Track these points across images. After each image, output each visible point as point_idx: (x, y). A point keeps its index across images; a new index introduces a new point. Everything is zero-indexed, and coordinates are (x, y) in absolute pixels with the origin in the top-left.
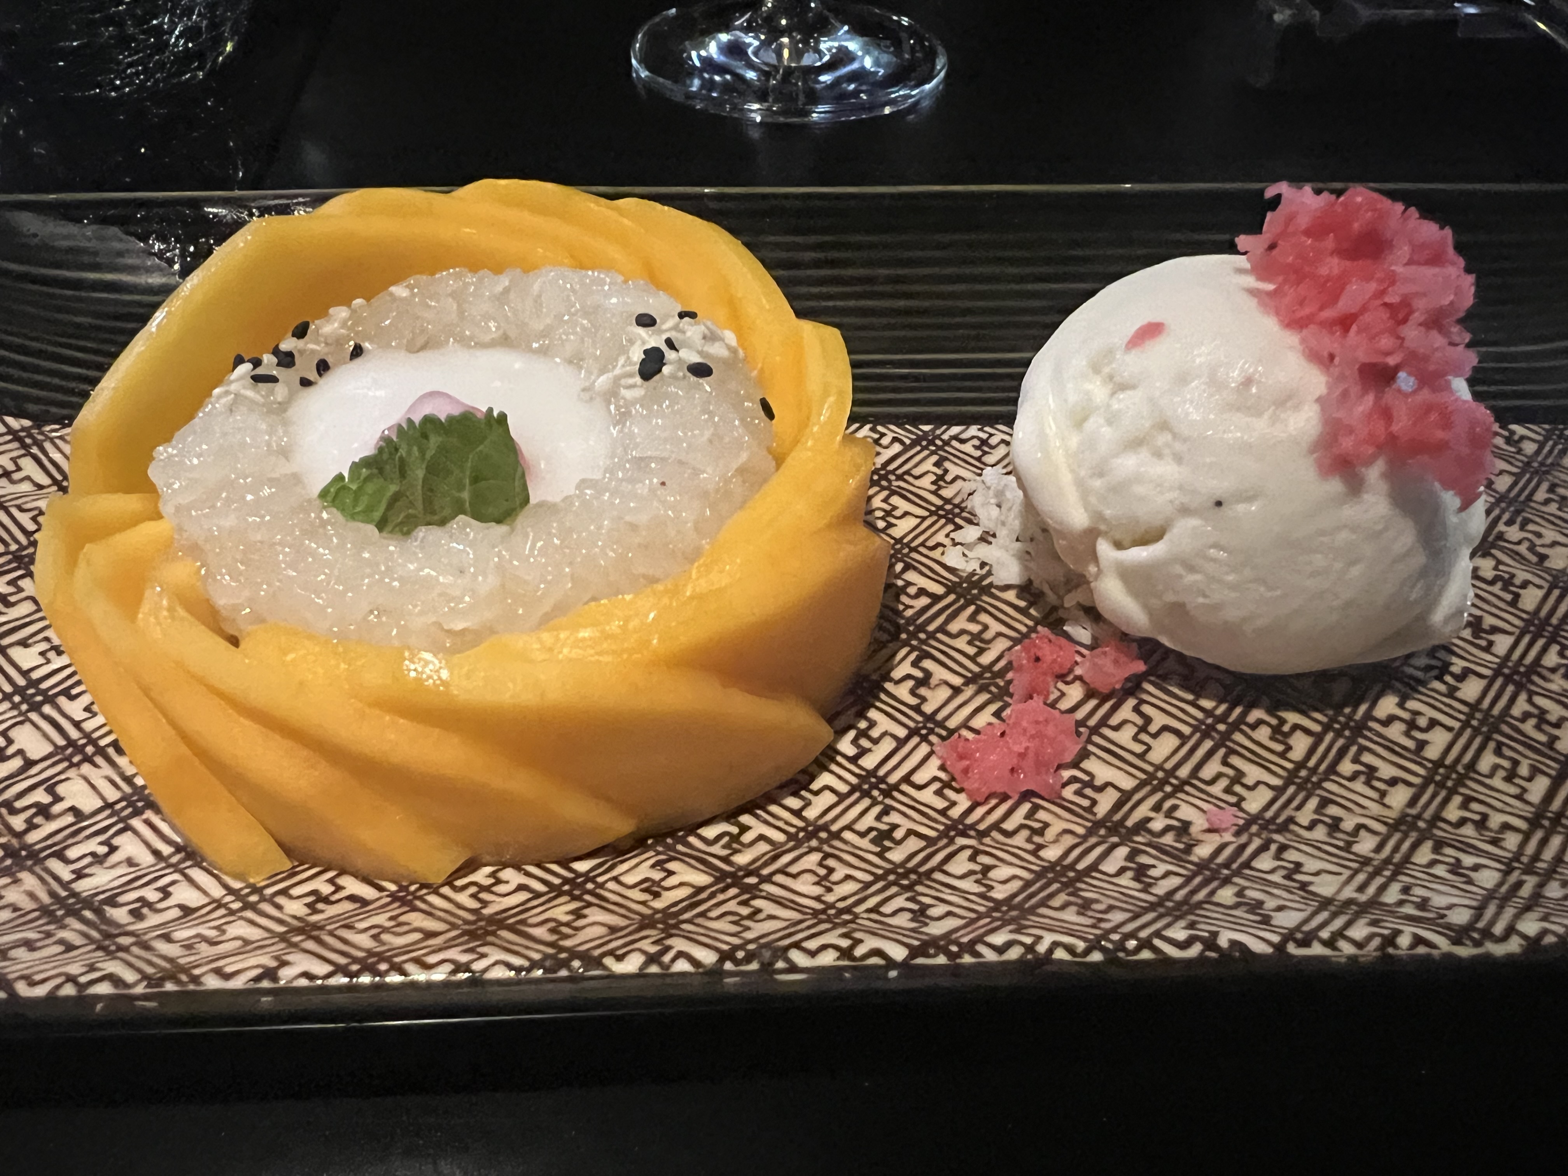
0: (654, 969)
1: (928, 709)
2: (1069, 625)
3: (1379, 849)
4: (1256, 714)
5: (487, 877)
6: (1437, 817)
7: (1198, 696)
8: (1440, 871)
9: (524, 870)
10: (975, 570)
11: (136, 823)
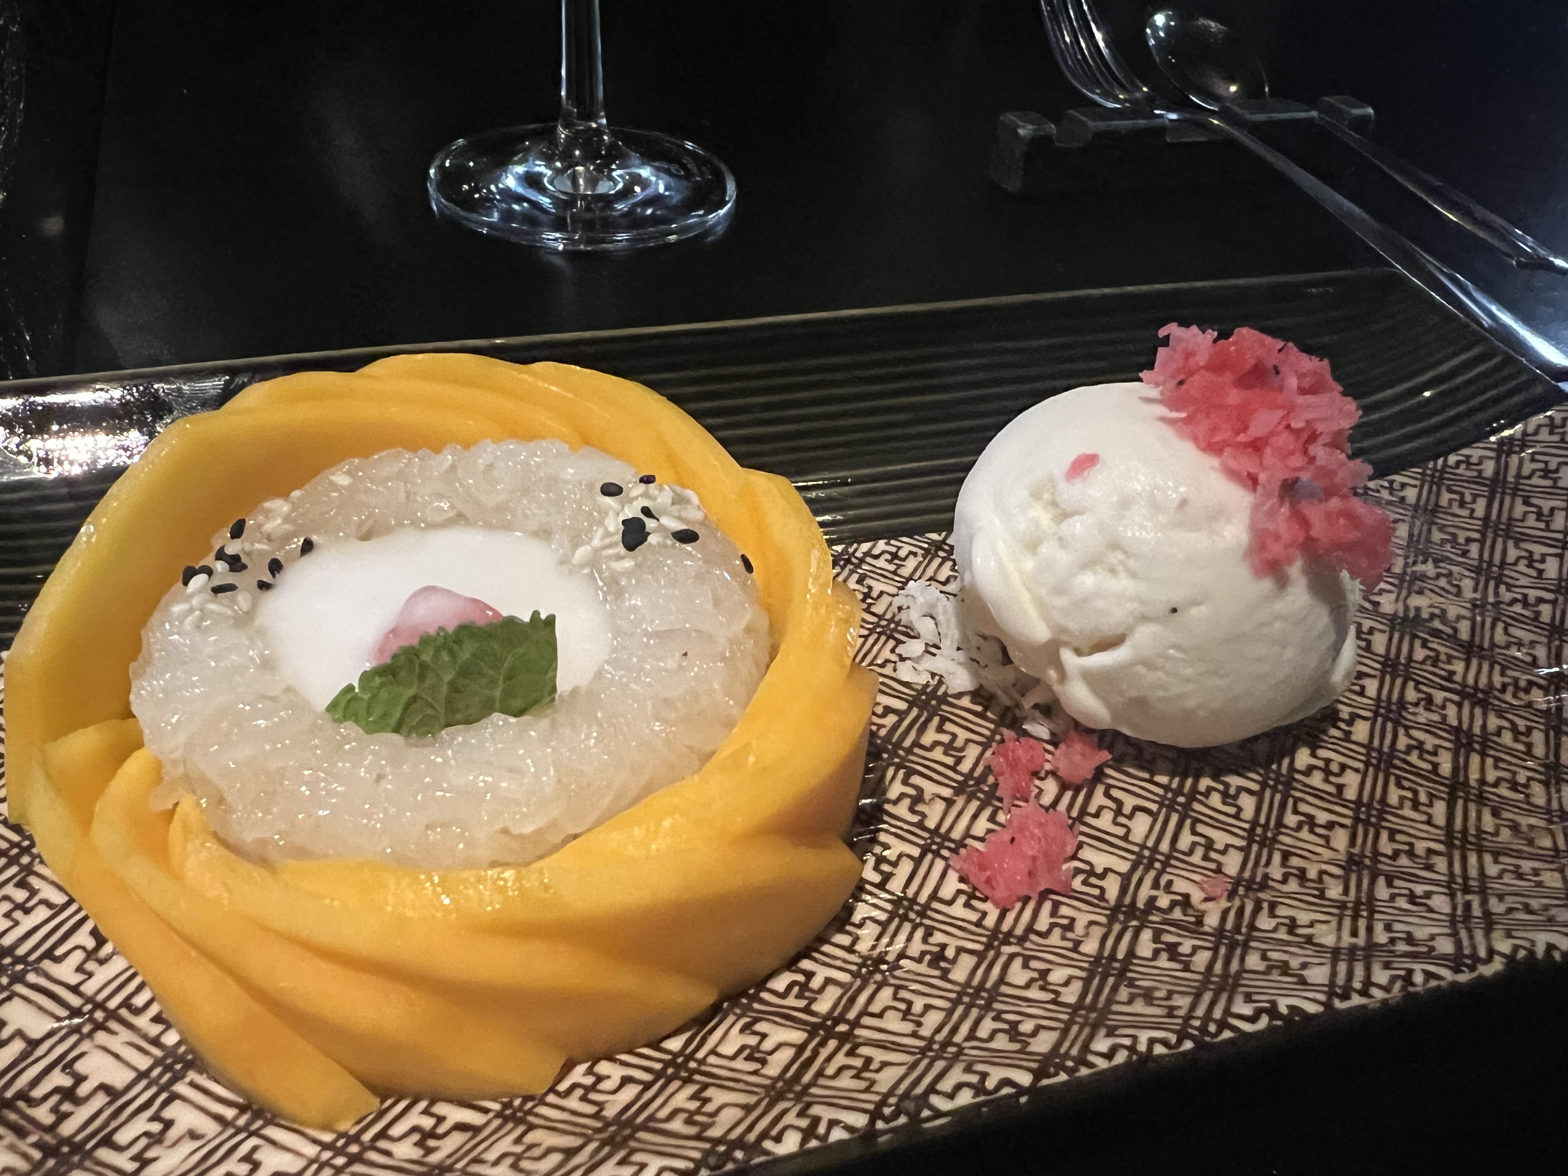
0: (813, 1143)
1: (931, 824)
2: (1027, 723)
3: (1346, 892)
4: (1205, 783)
5: (584, 1075)
6: (1376, 853)
7: (1153, 774)
8: (1402, 903)
9: (619, 1060)
10: (928, 682)
11: (181, 1088)
